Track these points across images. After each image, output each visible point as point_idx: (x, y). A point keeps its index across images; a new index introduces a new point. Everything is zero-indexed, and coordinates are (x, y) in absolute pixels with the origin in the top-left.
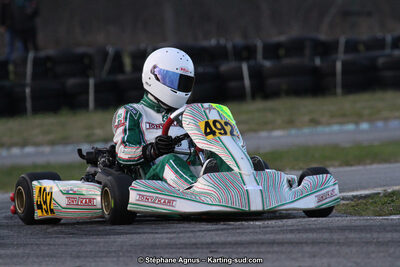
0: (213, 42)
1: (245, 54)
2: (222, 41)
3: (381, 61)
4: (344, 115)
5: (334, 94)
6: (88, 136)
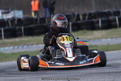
0: (107, 10)
1: (117, 14)
2: (110, 10)
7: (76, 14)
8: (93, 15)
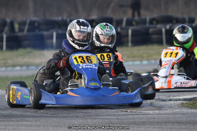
3: (151, 30)
4: (134, 57)
5: (128, 46)
6: (5, 63)
7: (8, 20)
8: (36, 24)
